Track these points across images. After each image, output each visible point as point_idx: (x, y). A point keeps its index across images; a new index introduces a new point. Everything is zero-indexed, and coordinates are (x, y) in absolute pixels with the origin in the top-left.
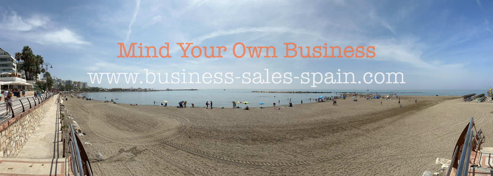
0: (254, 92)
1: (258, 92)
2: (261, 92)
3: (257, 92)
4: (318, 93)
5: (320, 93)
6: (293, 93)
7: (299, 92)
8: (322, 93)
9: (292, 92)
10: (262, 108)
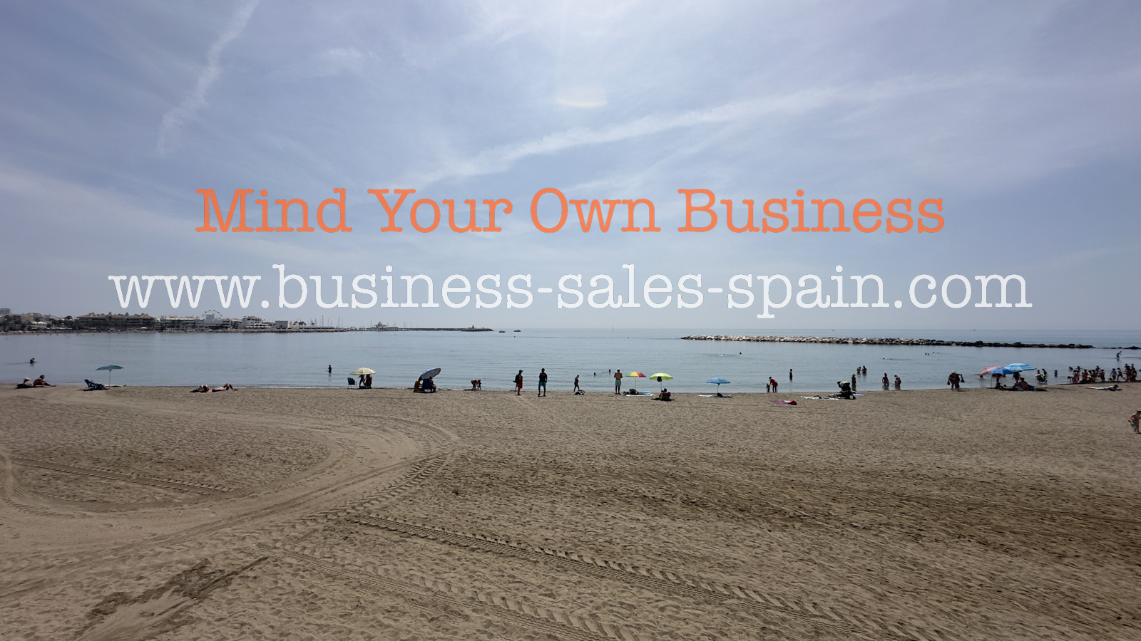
0: (688, 338)
1: (705, 339)
2: (718, 339)
3: (699, 339)
4: (990, 345)
5: (1006, 345)
6: (856, 342)
7: (881, 342)
8: (1018, 345)
9: (850, 341)
10: (720, 395)
